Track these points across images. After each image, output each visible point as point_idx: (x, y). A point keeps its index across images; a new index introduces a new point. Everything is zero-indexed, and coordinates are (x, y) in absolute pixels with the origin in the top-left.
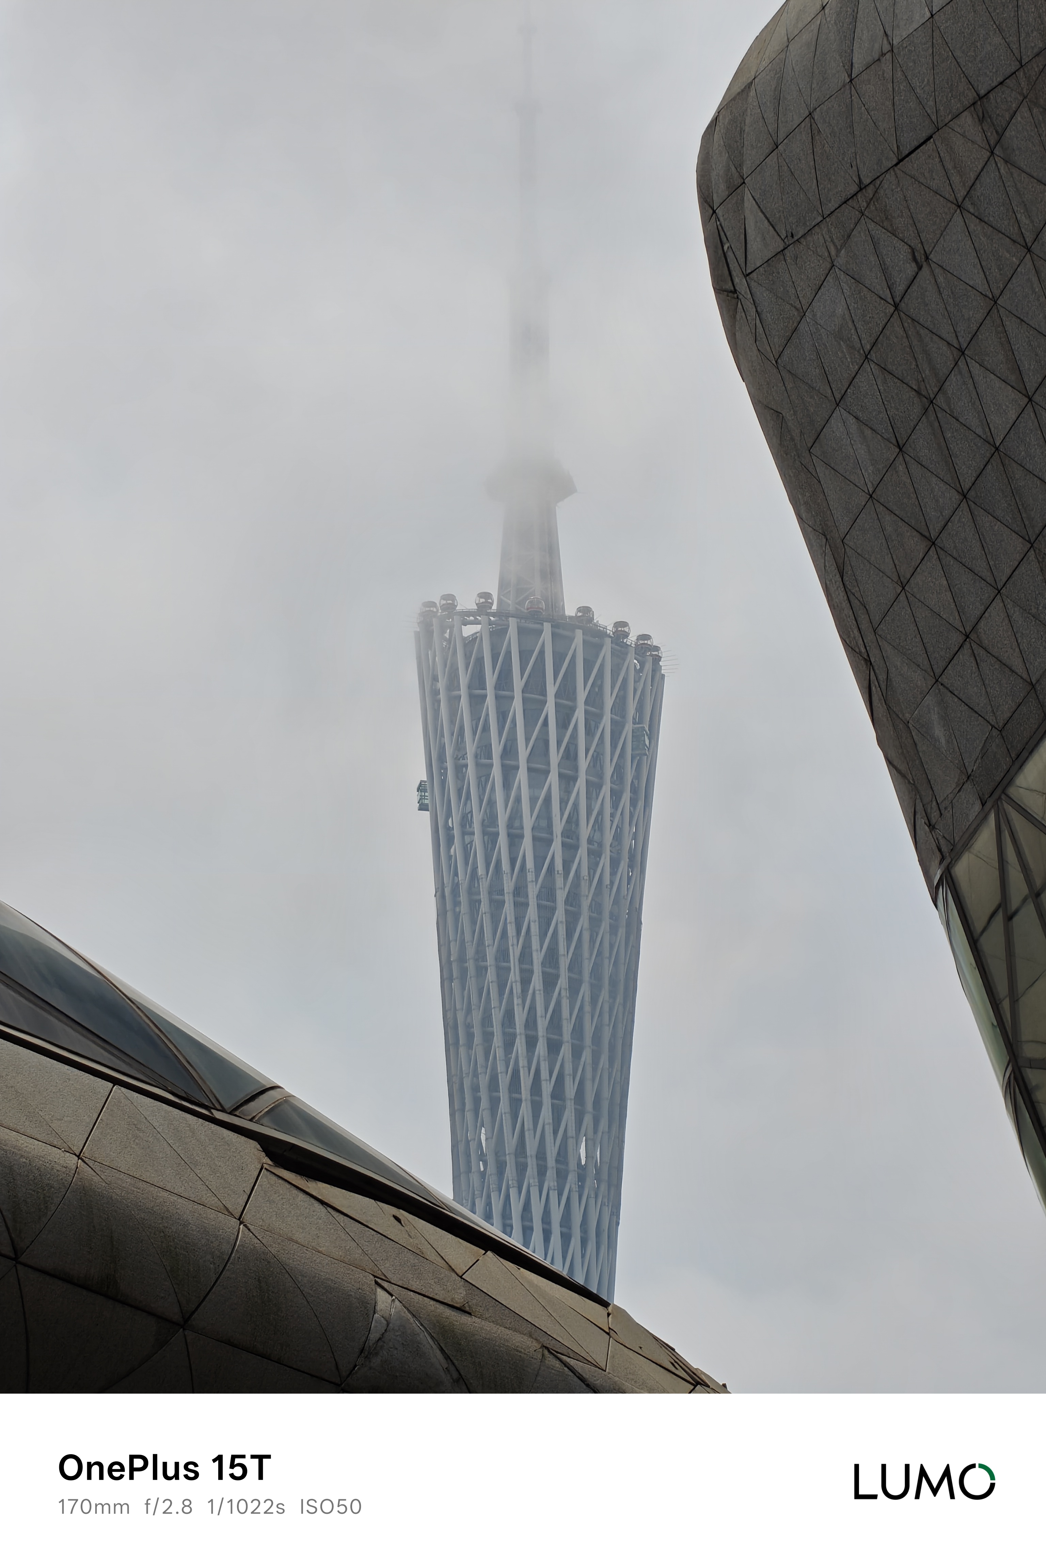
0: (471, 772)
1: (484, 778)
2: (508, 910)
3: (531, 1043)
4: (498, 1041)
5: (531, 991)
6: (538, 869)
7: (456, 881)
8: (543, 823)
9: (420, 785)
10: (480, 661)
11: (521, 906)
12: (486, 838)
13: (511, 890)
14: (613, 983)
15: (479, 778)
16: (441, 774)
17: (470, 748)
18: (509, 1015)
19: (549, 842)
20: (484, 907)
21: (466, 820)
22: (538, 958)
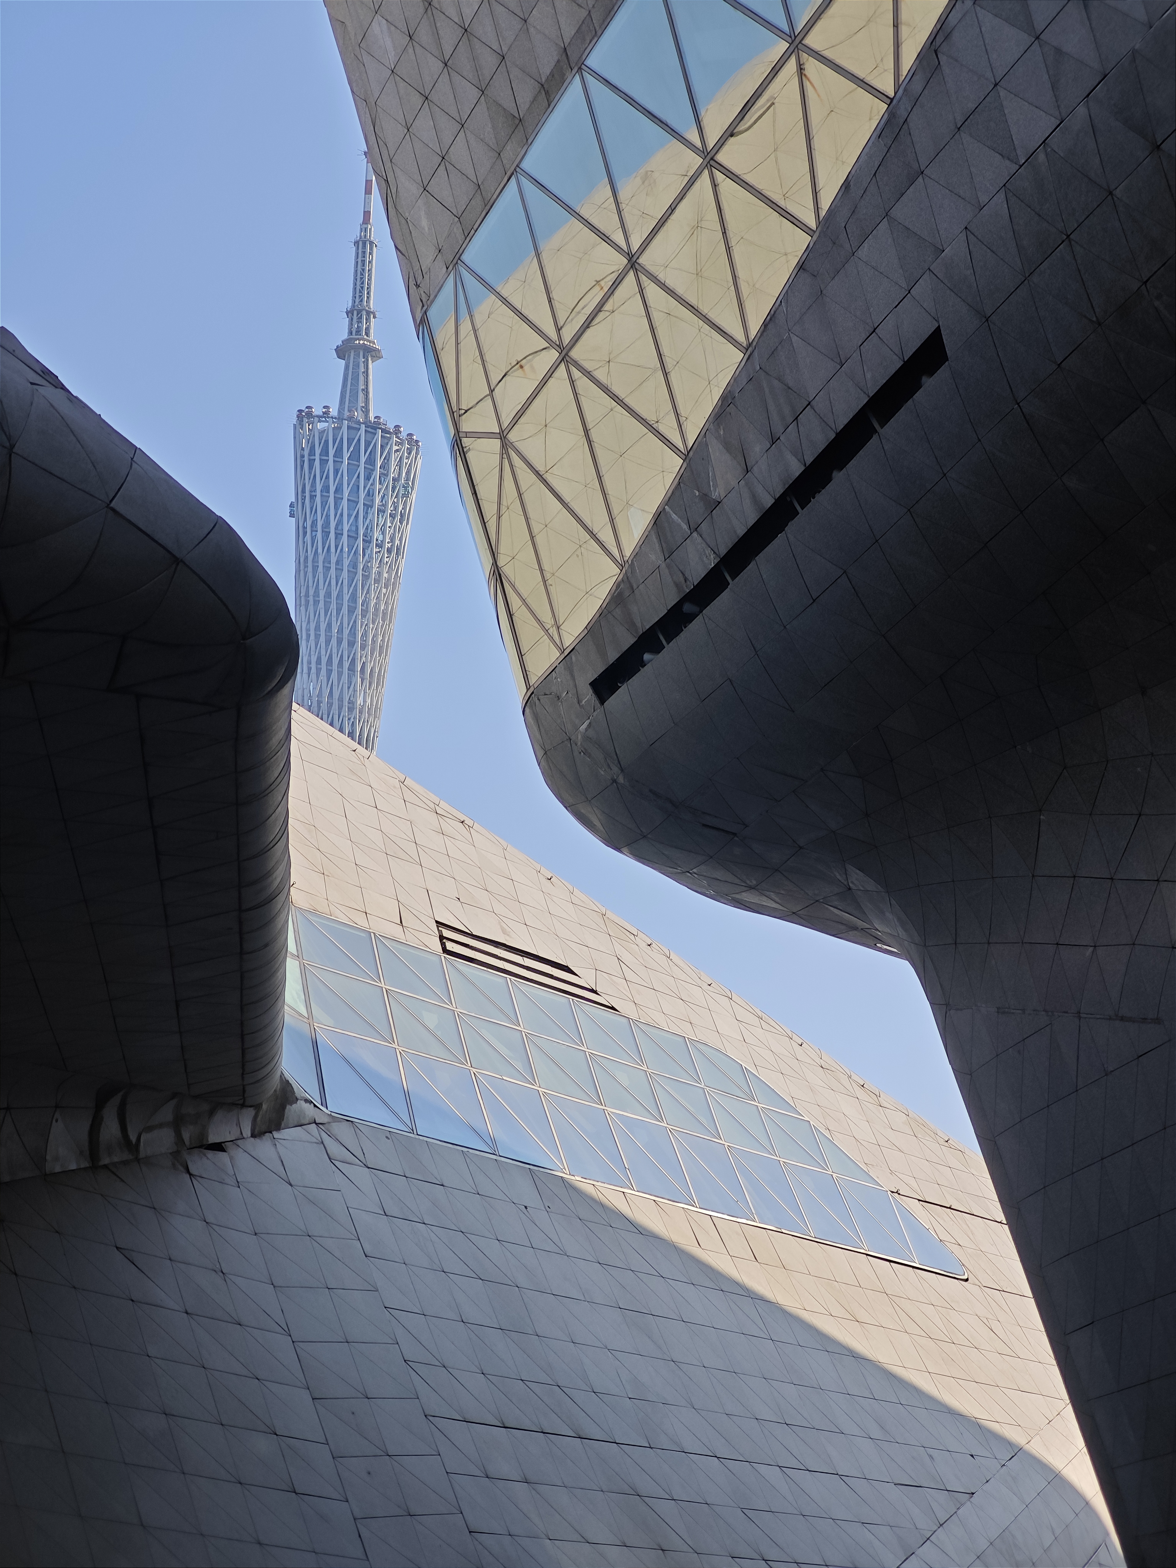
0: (318, 499)
1: (324, 503)
2: (333, 571)
5: (341, 614)
6: (349, 552)
7: (306, 555)
8: (354, 528)
9: (291, 504)
12: (323, 533)
13: (335, 562)
16: (303, 499)
17: (319, 487)
19: (356, 539)
20: (320, 569)
21: (314, 524)
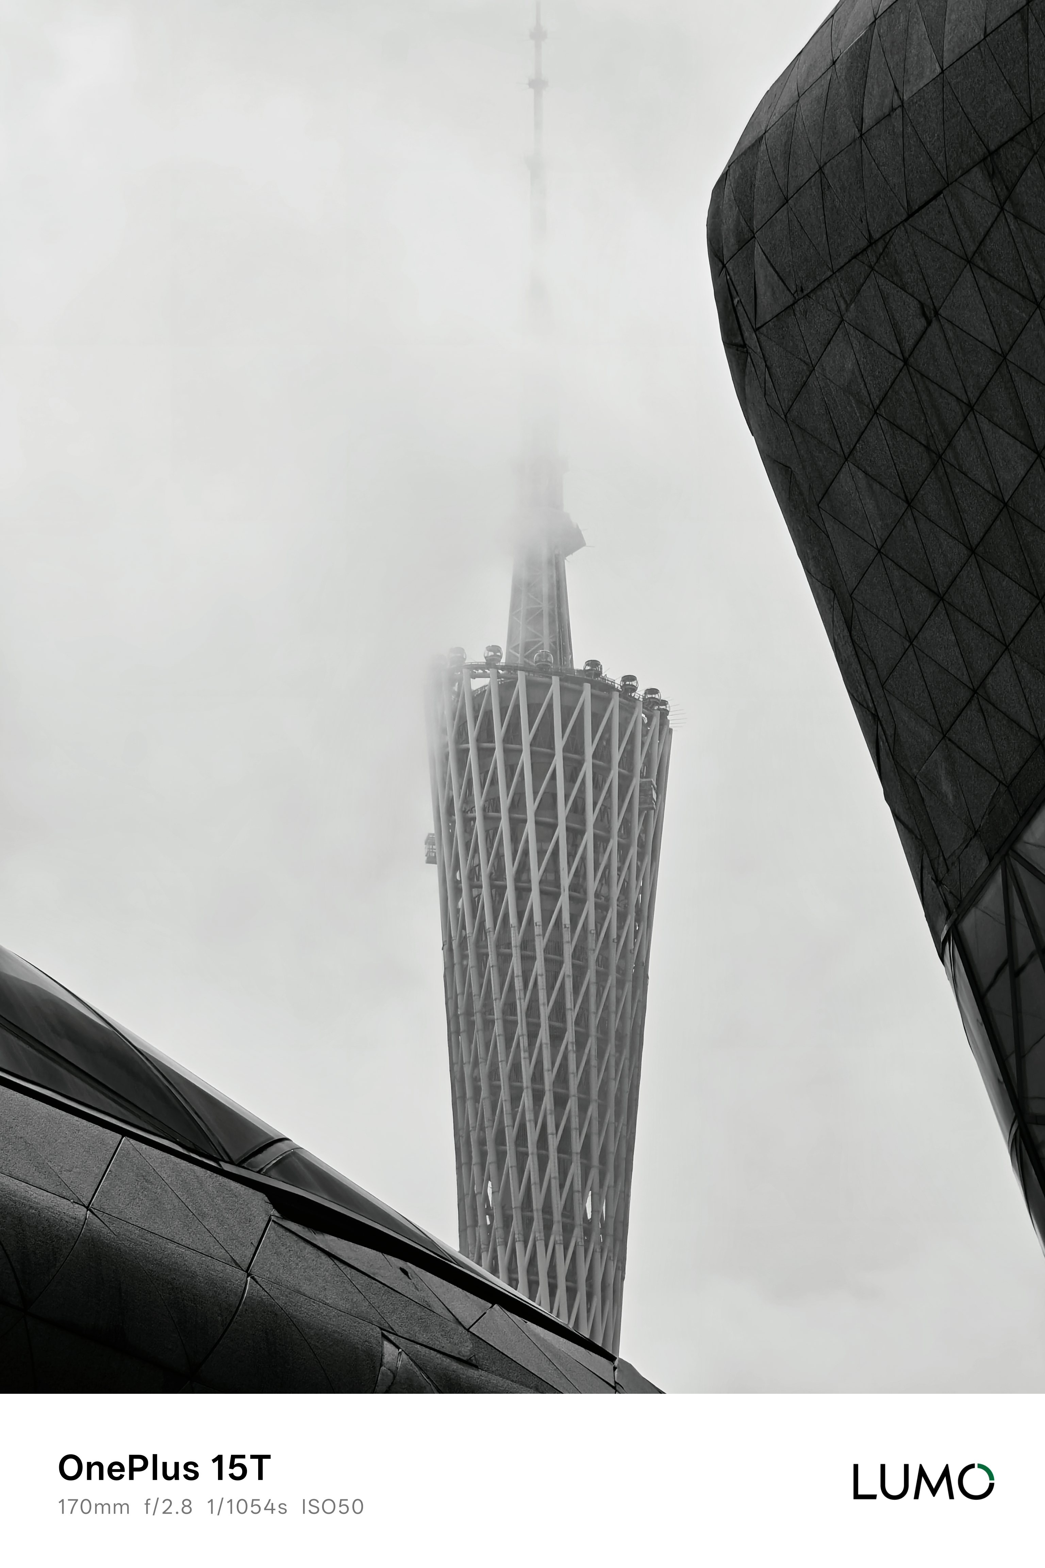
0: (479, 825)
1: (492, 832)
2: (516, 964)
3: (538, 1097)
4: (504, 1095)
5: (538, 1045)
6: (546, 922)
7: (464, 934)
8: (551, 877)
9: (428, 838)
10: (488, 714)
11: (528, 960)
12: (494, 891)
13: (519, 943)
14: (620, 1037)
15: (487, 832)
16: (450, 827)
17: (479, 801)
18: (516, 1069)
19: (557, 896)
20: (492, 960)
21: (474, 874)
22: (545, 1011)
